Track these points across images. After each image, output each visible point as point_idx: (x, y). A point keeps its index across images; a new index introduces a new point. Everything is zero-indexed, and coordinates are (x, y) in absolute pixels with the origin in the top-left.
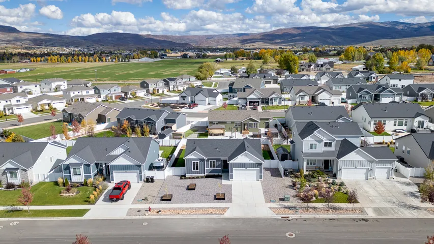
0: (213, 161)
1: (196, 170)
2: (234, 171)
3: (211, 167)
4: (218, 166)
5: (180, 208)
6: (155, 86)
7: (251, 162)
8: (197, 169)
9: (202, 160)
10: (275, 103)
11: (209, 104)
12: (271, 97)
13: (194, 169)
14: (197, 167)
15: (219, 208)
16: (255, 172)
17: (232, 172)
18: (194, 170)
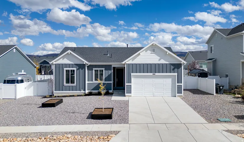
0: (99, 69)
1: (70, 84)
2: (132, 79)
3: (96, 80)
4: (108, 79)
7: (163, 62)
8: (73, 82)
9: (81, 67)
13: (68, 82)
14: (73, 78)
16: (169, 81)
17: (130, 81)
18: (68, 85)
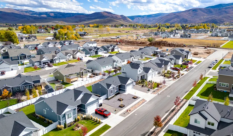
4: (117, 89)
7: (131, 82)
9: (114, 88)
10: (57, 62)
11: (13, 70)
12: (54, 58)
18: (111, 94)
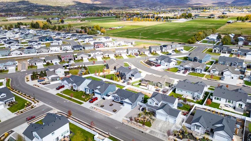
5: (102, 110)
6: (155, 49)
10: (198, 72)
11: (166, 66)
12: (196, 68)
15: (110, 114)
18: (116, 100)
